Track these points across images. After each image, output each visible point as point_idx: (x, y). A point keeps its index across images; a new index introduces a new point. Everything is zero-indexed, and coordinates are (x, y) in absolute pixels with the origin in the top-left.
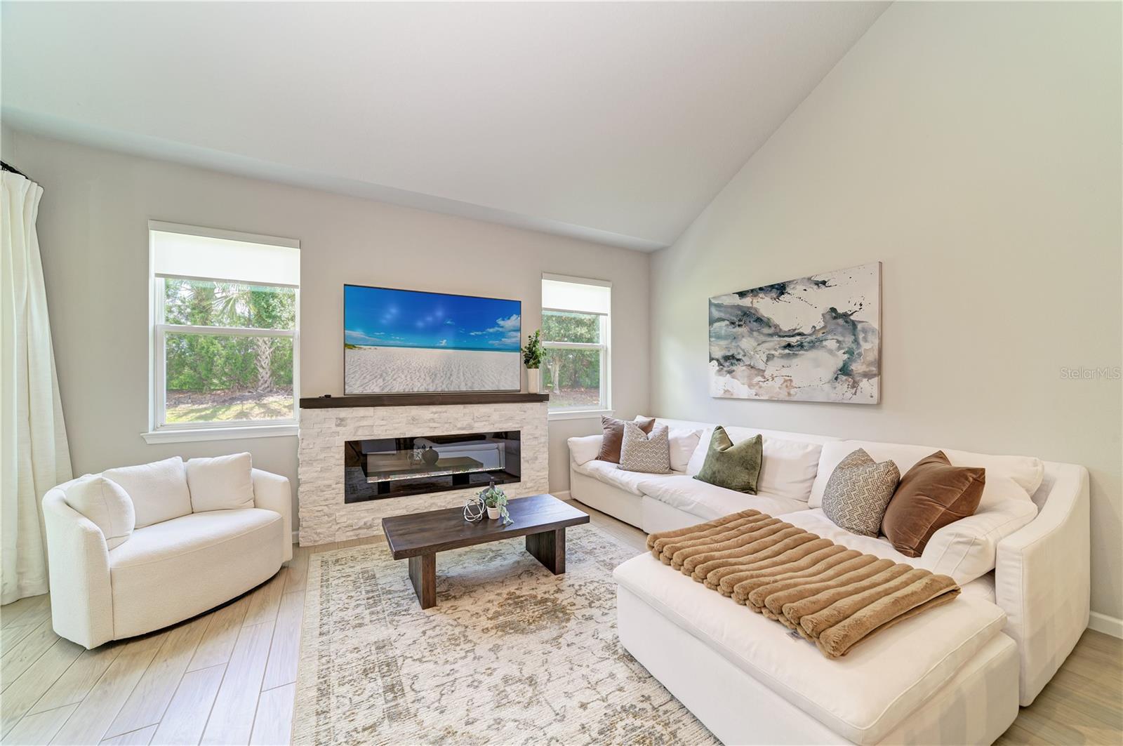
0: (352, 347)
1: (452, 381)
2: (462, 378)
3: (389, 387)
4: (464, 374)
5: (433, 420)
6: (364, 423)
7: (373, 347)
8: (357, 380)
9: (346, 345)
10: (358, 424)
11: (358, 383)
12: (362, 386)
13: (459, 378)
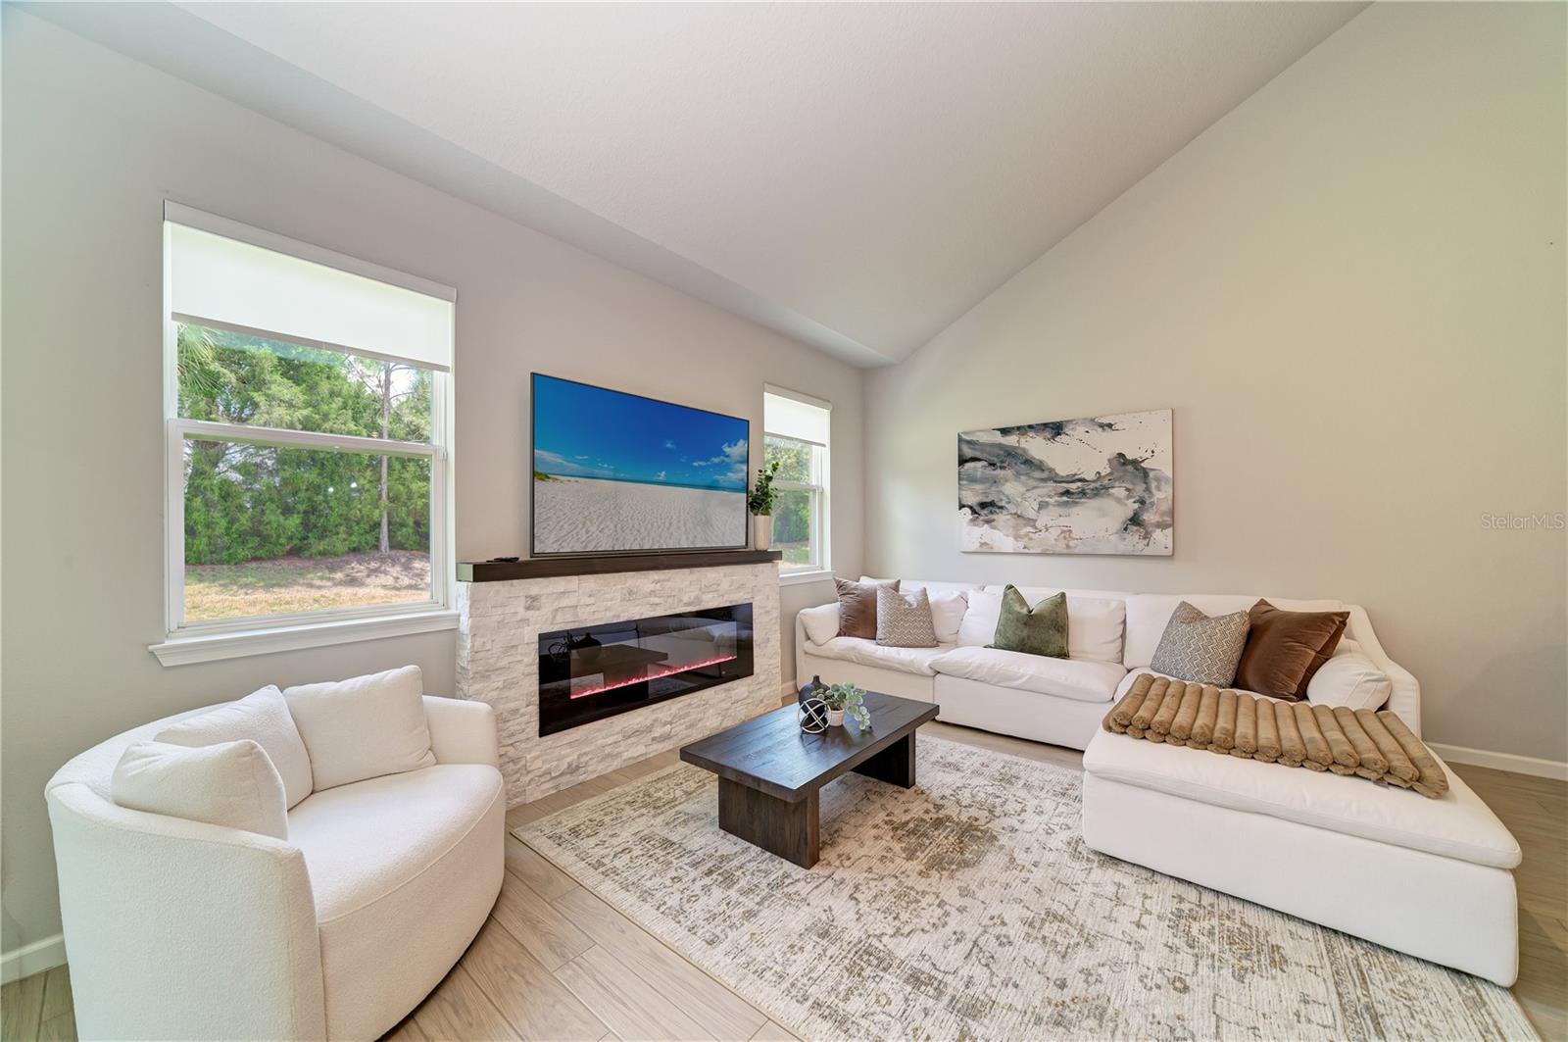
0: (545, 477)
1: (672, 534)
2: (683, 529)
3: (594, 543)
4: (685, 523)
5: (652, 593)
6: (565, 602)
7: (573, 479)
8: (551, 532)
9: (534, 474)
10: (556, 605)
11: (552, 536)
12: (557, 541)
13: (679, 528)
